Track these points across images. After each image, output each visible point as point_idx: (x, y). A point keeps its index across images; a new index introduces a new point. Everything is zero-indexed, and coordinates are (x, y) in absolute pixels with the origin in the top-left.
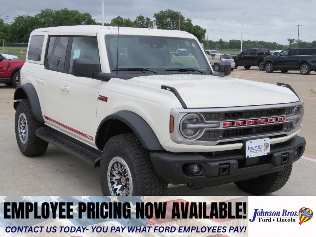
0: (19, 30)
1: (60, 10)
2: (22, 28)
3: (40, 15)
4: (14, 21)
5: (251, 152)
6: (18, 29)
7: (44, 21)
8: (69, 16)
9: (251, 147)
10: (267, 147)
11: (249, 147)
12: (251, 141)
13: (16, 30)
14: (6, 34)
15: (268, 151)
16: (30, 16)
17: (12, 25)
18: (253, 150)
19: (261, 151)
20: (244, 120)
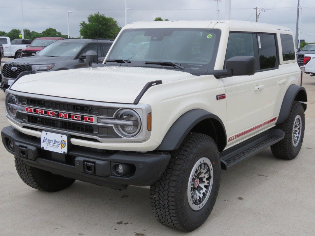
5: (47, 145)
9: (47, 139)
10: (64, 146)
11: (44, 138)
12: (48, 133)
15: (65, 150)
18: (49, 143)
19: (57, 147)
20: (45, 110)
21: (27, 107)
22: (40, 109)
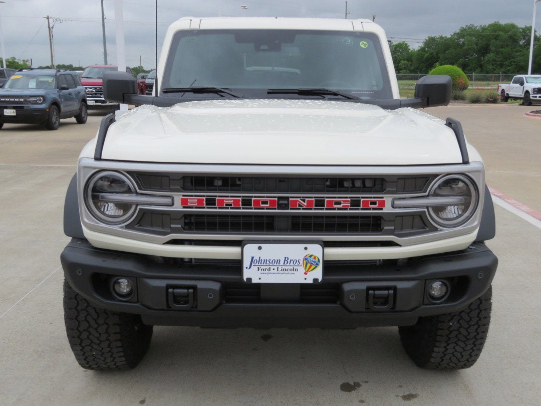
0: (427, 57)
1: (487, 25)
2: (431, 54)
3: (458, 34)
4: (421, 45)
5: (260, 272)
6: (426, 55)
7: (463, 43)
8: (501, 33)
9: (260, 260)
10: (313, 267)
11: (253, 258)
13: (423, 57)
14: (410, 63)
15: (317, 274)
16: (443, 36)
17: (419, 50)
18: (268, 267)
19: (294, 272)
20: (243, 197)
21: (183, 196)
22: (229, 197)
